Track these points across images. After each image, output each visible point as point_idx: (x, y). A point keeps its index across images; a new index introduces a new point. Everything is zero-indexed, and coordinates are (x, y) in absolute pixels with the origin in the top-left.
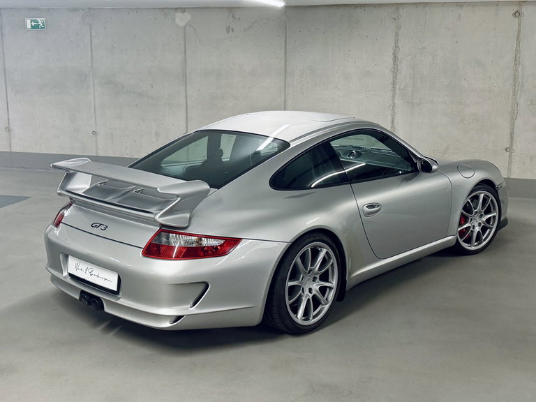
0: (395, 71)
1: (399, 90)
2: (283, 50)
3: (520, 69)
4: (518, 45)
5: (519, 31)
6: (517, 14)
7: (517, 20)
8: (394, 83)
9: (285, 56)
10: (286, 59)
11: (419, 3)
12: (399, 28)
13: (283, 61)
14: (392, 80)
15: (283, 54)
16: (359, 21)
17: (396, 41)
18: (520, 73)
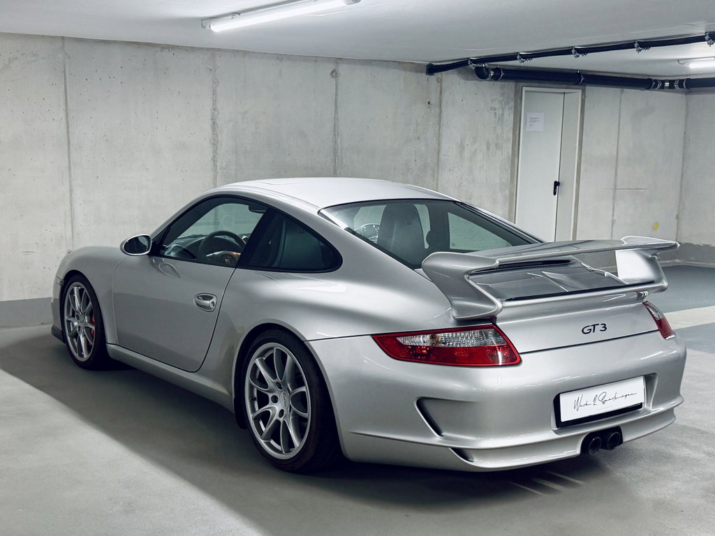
0: (215, 144)
1: (221, 168)
2: (63, 107)
3: (339, 141)
4: (336, 112)
5: (336, 95)
6: (334, 73)
7: (333, 81)
8: (214, 160)
9: (67, 117)
10: (67, 123)
11: (237, 51)
12: (216, 82)
13: (64, 124)
14: (212, 156)
15: (63, 115)
16: (167, 69)
17: (215, 102)
18: (339, 146)
